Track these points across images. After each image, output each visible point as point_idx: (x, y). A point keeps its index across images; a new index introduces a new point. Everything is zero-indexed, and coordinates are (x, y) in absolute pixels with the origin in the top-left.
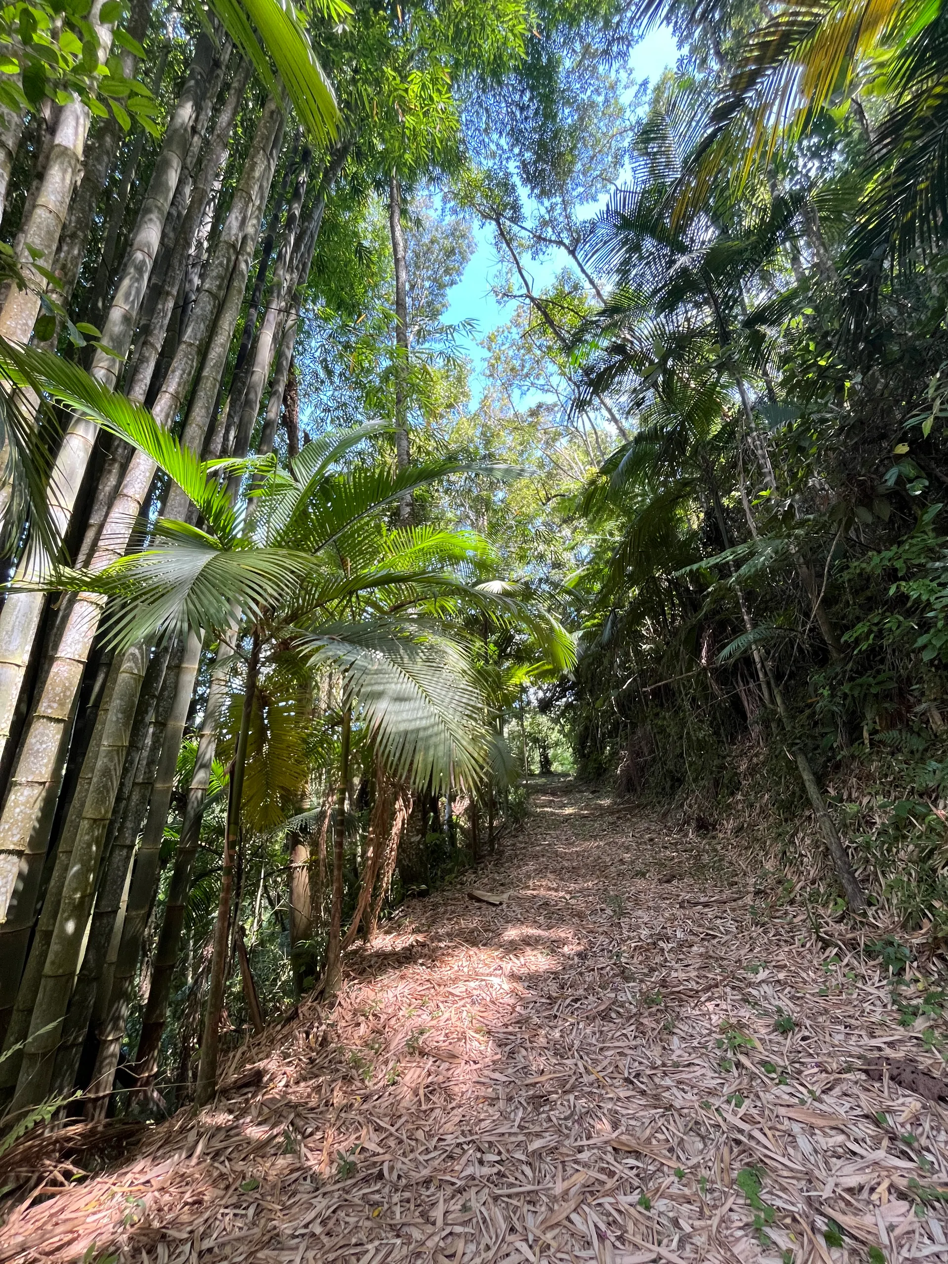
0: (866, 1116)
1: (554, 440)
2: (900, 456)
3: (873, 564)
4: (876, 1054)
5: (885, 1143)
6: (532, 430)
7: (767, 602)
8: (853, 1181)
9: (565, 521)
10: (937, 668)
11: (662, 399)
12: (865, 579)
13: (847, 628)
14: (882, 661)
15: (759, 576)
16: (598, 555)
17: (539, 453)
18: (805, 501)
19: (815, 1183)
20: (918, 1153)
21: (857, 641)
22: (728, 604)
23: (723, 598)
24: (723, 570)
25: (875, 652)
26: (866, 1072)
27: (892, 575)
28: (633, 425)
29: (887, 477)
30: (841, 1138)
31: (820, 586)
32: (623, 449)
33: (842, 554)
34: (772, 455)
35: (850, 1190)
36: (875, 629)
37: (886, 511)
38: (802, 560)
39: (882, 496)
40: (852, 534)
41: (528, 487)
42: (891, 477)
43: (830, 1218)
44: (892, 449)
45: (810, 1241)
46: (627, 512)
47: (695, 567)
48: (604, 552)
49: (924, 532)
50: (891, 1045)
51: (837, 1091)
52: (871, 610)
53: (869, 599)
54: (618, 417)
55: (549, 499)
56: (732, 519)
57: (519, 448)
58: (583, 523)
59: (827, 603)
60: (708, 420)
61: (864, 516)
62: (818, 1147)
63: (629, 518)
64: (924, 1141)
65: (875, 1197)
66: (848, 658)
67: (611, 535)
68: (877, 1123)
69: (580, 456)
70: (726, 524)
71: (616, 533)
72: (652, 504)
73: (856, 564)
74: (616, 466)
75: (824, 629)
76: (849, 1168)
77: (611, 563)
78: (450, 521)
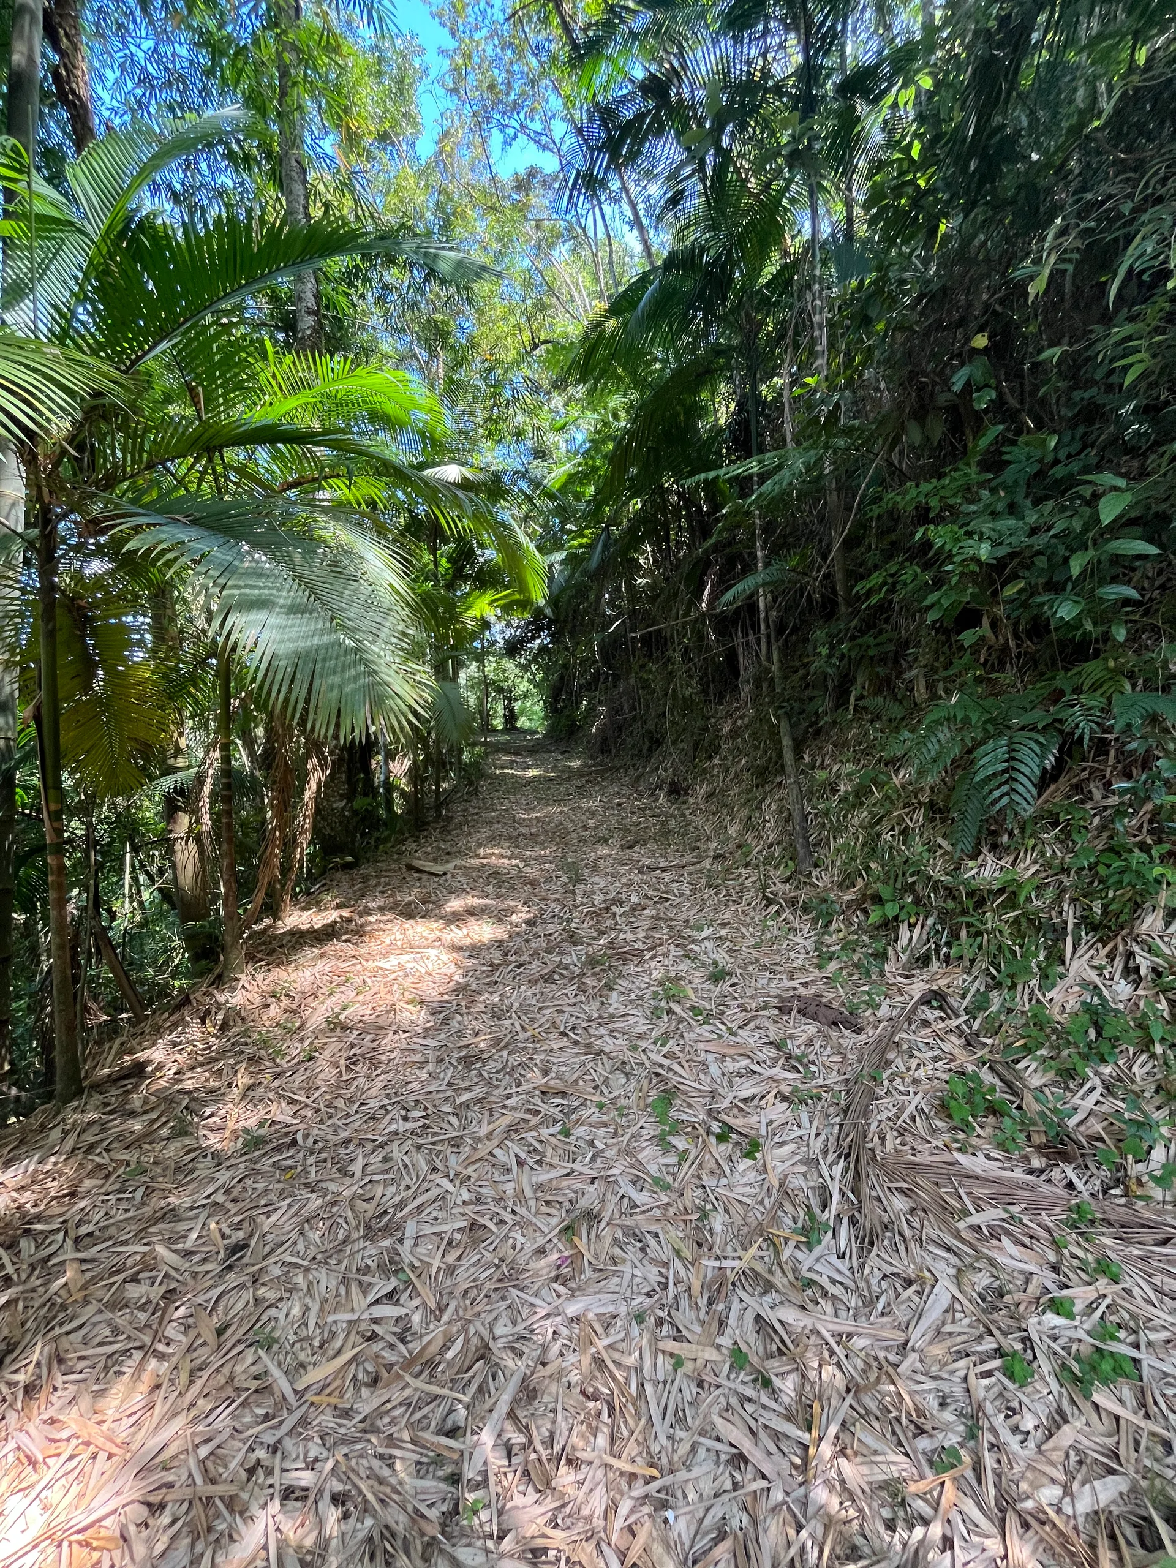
0: (771, 1043)
1: (551, 246)
2: (976, 351)
3: (908, 497)
4: (791, 993)
5: (782, 1061)
6: (517, 216)
7: (785, 537)
8: (747, 1094)
9: (555, 386)
10: (937, 631)
11: (708, 200)
12: (894, 515)
13: (862, 577)
14: (887, 621)
15: (781, 501)
16: (596, 444)
17: (527, 263)
18: (855, 403)
19: (717, 1097)
20: (806, 1066)
21: (869, 593)
22: (741, 535)
23: (738, 526)
24: (743, 484)
25: (884, 607)
26: (779, 1008)
27: (923, 516)
28: (664, 242)
29: (955, 379)
30: (746, 1062)
31: (845, 523)
32: (644, 278)
33: (879, 481)
34: (831, 325)
35: (745, 1100)
36: (890, 580)
37: (938, 429)
38: (834, 485)
39: (940, 409)
40: (895, 460)
41: (505, 319)
42: (958, 382)
43: (724, 1123)
44: (968, 339)
45: (704, 1141)
46: (639, 383)
47: (712, 475)
48: (604, 442)
49: (968, 465)
50: (805, 985)
51: (752, 1025)
52: (891, 557)
53: (893, 544)
54: (645, 221)
55: (535, 346)
56: (767, 417)
57: (496, 246)
58: (580, 391)
59: (849, 544)
60: (763, 253)
61: (914, 435)
62: (726, 1071)
63: (642, 395)
64: (812, 1057)
65: (763, 1102)
66: (855, 613)
67: (616, 416)
68: (778, 1048)
69: (584, 280)
70: (758, 422)
71: (623, 414)
72: (672, 377)
73: (890, 496)
74: (633, 305)
75: (839, 576)
76: (749, 1084)
77: (611, 458)
78: (385, 356)
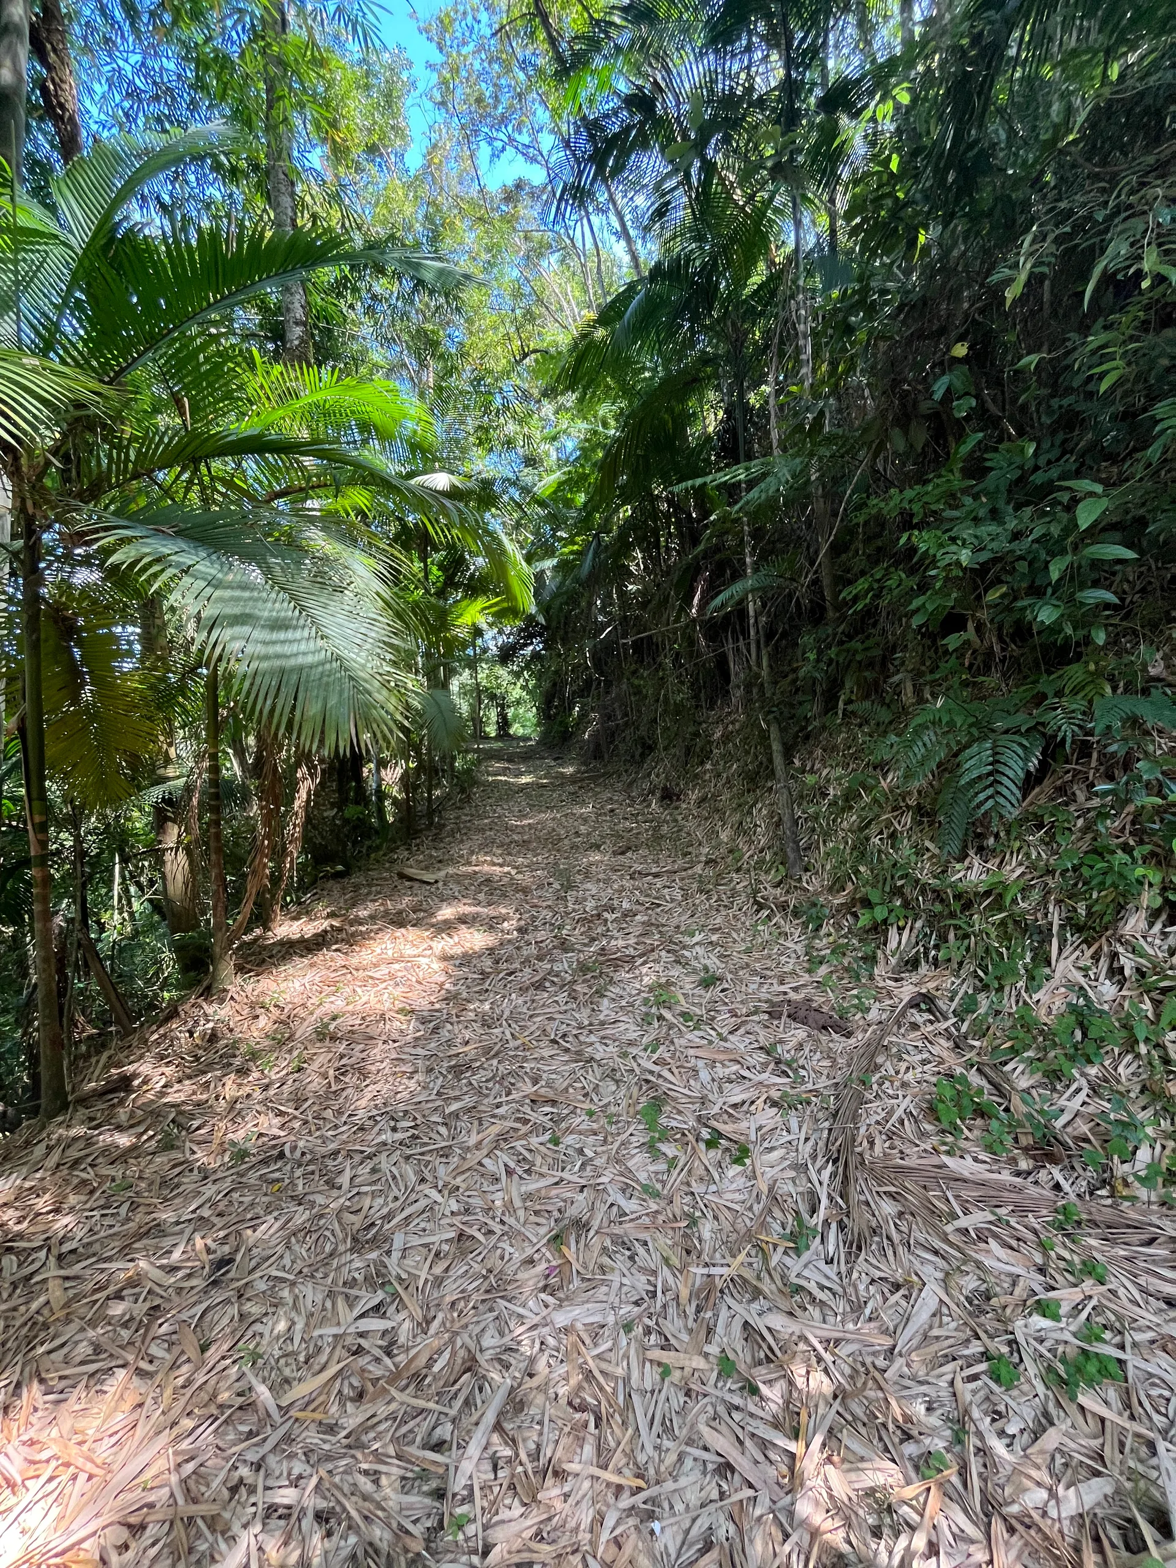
0: (761, 1048)
1: (540, 255)
2: (956, 360)
3: (892, 504)
4: (781, 998)
5: (772, 1066)
6: (505, 226)
7: (774, 542)
8: (737, 1099)
9: (545, 394)
10: (923, 636)
11: (693, 212)
12: (880, 521)
13: (850, 582)
14: (874, 625)
15: (770, 505)
16: (585, 453)
17: (516, 273)
18: (839, 411)
19: (707, 1103)
20: (795, 1071)
21: (856, 599)
22: (730, 541)
23: (727, 533)
24: (732, 491)
25: (870, 613)
26: (769, 1013)
27: (907, 522)
28: (651, 252)
29: (935, 388)
30: (736, 1067)
31: (832, 529)
32: (631, 287)
33: (864, 488)
34: (815, 334)
35: (735, 1106)
36: (876, 586)
37: (921, 436)
38: (820, 491)
39: (923, 416)
40: (880, 466)
41: (495, 329)
42: (939, 389)
43: (713, 1129)
44: (949, 349)
45: (693, 1148)
46: (627, 391)
47: (699, 481)
48: (593, 450)
49: (951, 471)
50: (795, 989)
51: (742, 1031)
52: (877, 562)
53: (879, 549)
54: (632, 233)
55: (525, 355)
56: (754, 424)
57: (485, 256)
58: (570, 399)
59: (837, 549)
60: (749, 264)
61: (897, 442)
62: (716, 1076)
63: (631, 403)
64: (801, 1062)
65: (753, 1108)
66: (842, 618)
67: (605, 425)
68: (768, 1053)
69: (574, 291)
70: (746, 429)
71: (612, 423)
72: (661, 384)
73: (875, 502)
74: (620, 315)
75: (826, 582)
76: (738, 1089)
77: (601, 466)
78: (376, 366)
